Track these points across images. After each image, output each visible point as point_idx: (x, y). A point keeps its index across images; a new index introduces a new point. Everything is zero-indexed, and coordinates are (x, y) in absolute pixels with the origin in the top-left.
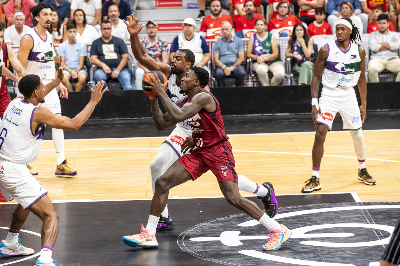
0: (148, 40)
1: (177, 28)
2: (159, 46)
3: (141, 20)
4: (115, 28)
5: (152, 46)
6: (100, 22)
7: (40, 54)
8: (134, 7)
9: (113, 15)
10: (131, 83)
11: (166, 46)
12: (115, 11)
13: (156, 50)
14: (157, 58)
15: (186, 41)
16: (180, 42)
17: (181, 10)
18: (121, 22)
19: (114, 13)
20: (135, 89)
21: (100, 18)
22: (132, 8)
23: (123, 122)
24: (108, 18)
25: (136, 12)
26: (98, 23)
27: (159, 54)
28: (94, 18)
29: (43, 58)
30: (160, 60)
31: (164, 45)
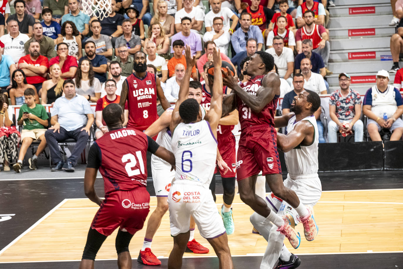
0: (340, 92)
1: (370, 80)
2: (352, 98)
3: (334, 72)
4: (307, 81)
5: (345, 98)
6: (292, 75)
8: (326, 60)
9: (305, 68)
10: (324, 136)
11: (359, 99)
12: (307, 64)
13: (349, 102)
14: (350, 110)
15: (380, 93)
16: (373, 94)
17: (374, 62)
18: (313, 75)
19: (306, 66)
20: (327, 142)
21: (293, 71)
22: (324, 61)
24: (301, 71)
25: (328, 65)
26: (290, 76)
27: (352, 107)
28: (286, 72)
30: (353, 112)
31: (357, 97)
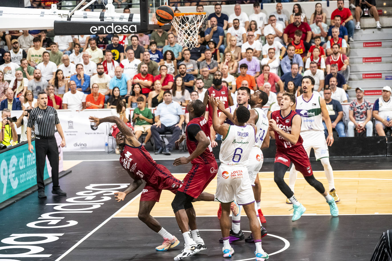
0: (357, 101)
1: (378, 93)
2: (365, 105)
3: (352, 87)
4: (334, 93)
5: (360, 105)
6: (323, 89)
7: (302, 111)
8: (347, 79)
9: (332, 84)
10: (345, 132)
11: (370, 106)
12: (334, 82)
13: (363, 109)
14: (363, 114)
15: (385, 102)
16: (380, 103)
17: (381, 80)
18: (338, 89)
19: (333, 83)
20: (347, 136)
21: (323, 86)
22: (346, 79)
23: (339, 159)
24: (329, 87)
25: (349, 82)
26: (321, 90)
27: (365, 112)
28: (319, 87)
29: (306, 114)
30: (365, 115)
31: (368, 105)
